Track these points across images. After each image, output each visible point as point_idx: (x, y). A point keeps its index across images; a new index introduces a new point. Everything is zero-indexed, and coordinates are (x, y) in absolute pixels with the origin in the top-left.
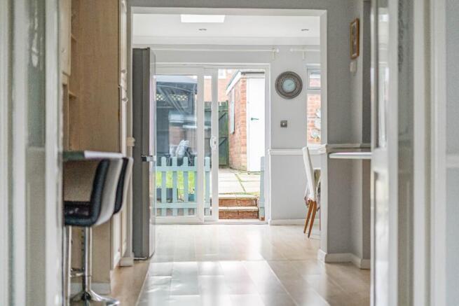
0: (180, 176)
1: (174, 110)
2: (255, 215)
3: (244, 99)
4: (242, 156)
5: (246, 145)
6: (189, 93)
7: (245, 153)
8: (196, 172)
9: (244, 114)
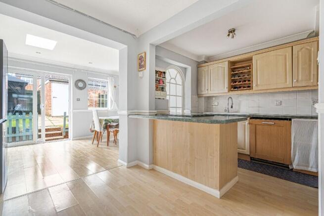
0: (21, 121)
1: (15, 93)
2: (61, 134)
3: (50, 90)
4: (49, 111)
5: (51, 107)
6: (22, 86)
7: (51, 109)
8: (31, 120)
9: (50, 96)
